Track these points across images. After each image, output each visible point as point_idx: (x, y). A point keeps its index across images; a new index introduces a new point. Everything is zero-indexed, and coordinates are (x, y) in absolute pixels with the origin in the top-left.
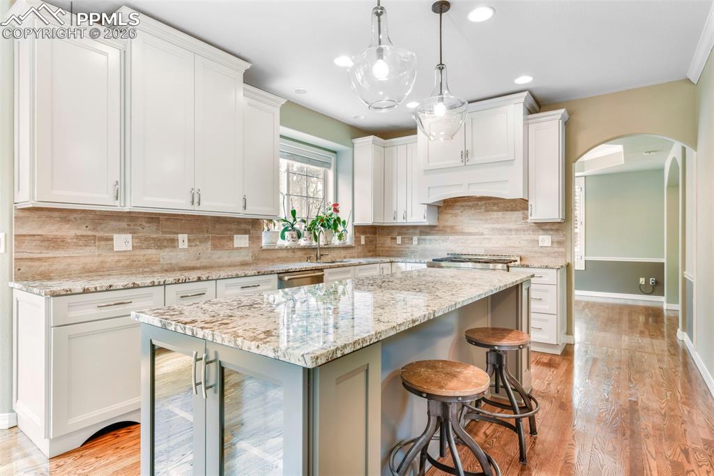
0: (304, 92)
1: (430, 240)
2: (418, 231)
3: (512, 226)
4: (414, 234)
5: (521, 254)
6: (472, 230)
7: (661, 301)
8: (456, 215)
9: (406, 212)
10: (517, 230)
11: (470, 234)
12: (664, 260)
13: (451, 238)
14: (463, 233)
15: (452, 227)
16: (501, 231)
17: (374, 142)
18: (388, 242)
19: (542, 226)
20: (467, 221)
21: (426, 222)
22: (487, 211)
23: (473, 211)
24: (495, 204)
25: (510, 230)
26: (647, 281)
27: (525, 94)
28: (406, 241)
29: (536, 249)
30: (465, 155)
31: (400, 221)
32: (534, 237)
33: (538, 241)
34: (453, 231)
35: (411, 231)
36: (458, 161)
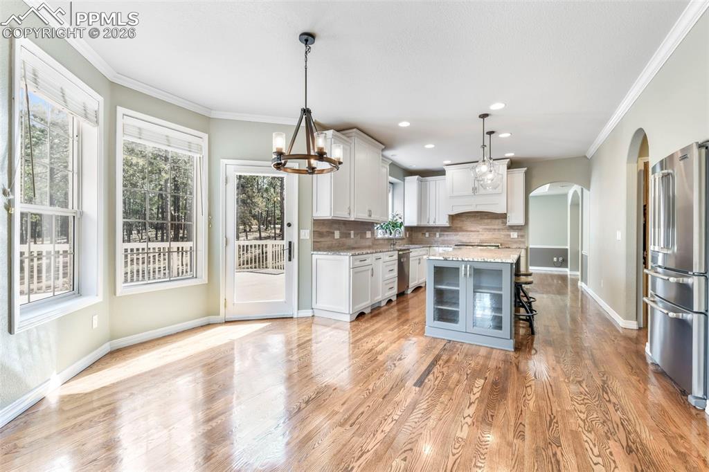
0: (395, 155)
1: (447, 235)
2: (439, 230)
3: (496, 227)
4: (437, 231)
5: (502, 242)
6: (473, 229)
7: (567, 271)
8: (463, 221)
9: (435, 219)
10: (499, 229)
11: (471, 231)
12: (568, 247)
13: (460, 233)
14: (467, 231)
15: (461, 228)
16: (490, 230)
17: (418, 179)
18: (420, 235)
19: (512, 228)
20: (469, 225)
21: (448, 225)
22: (481, 219)
23: (473, 219)
24: (486, 215)
25: (495, 229)
26: (558, 260)
27: (508, 160)
28: (432, 235)
29: (509, 239)
30: (475, 189)
31: (431, 224)
32: (508, 233)
33: (510, 235)
34: (461, 230)
35: (435, 230)
36: (470, 192)
